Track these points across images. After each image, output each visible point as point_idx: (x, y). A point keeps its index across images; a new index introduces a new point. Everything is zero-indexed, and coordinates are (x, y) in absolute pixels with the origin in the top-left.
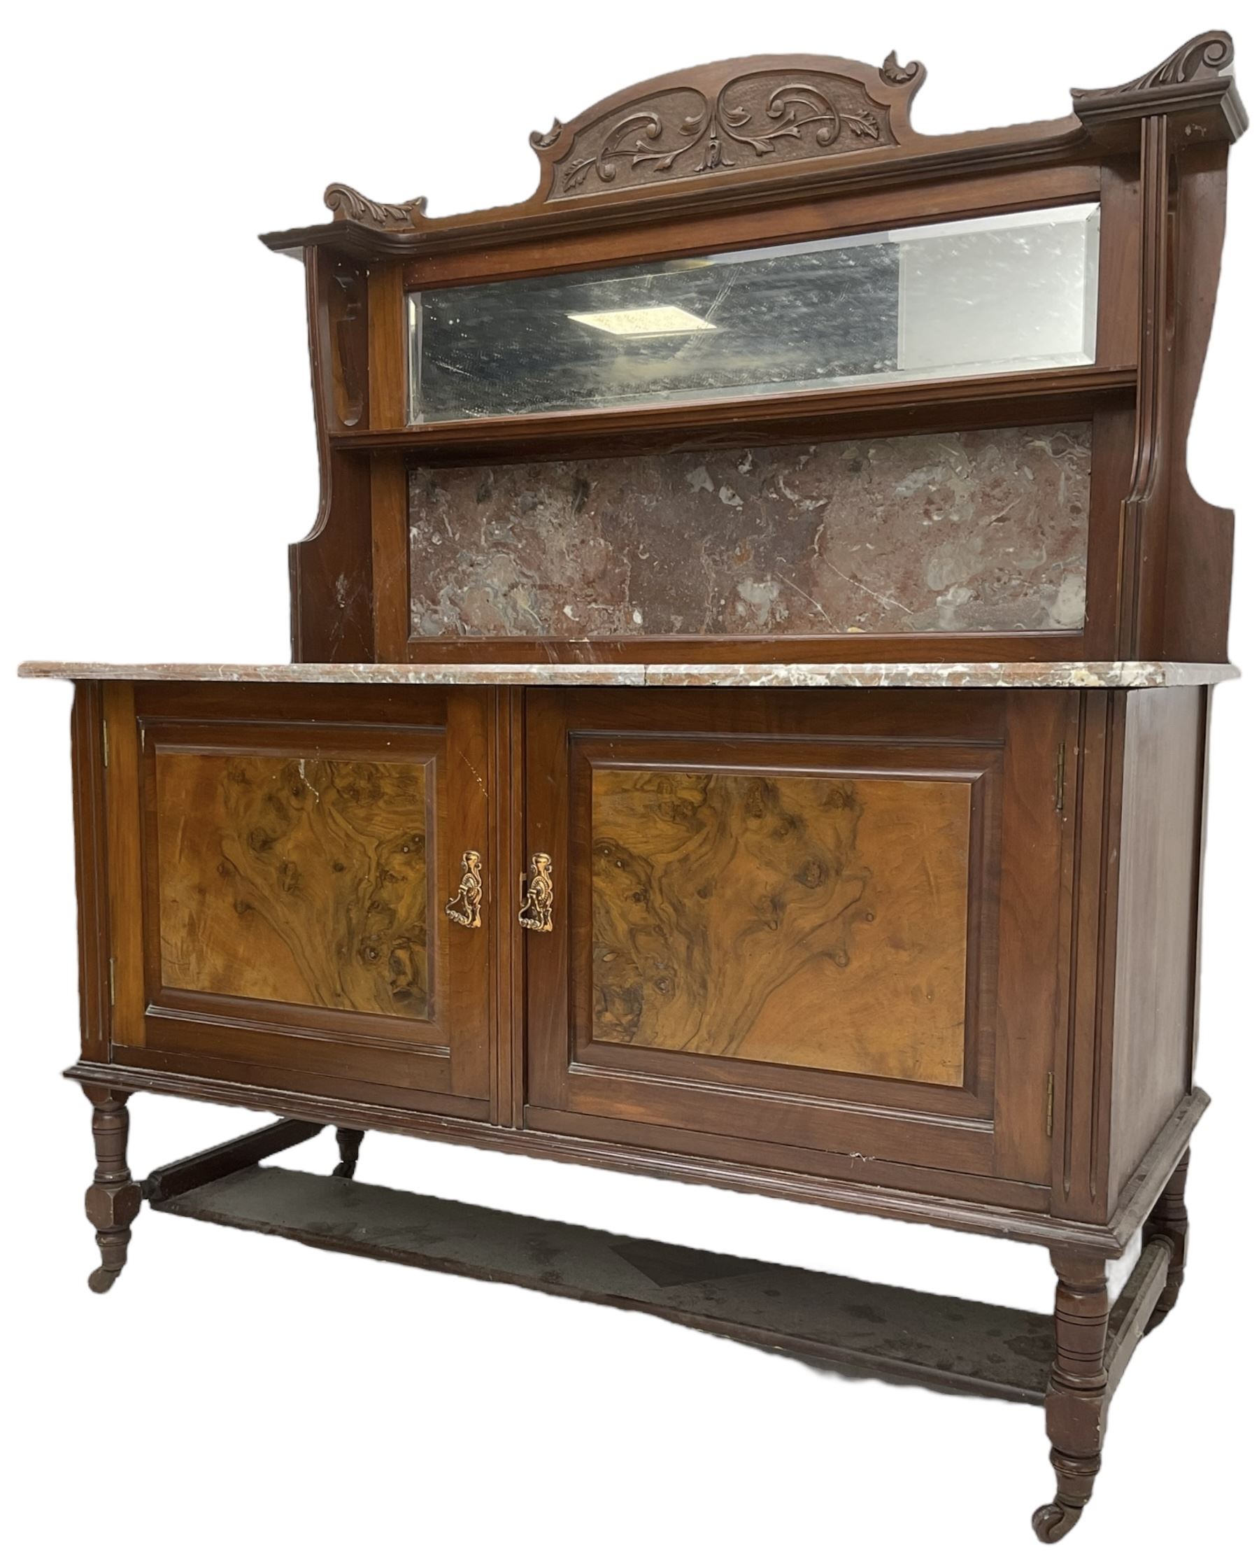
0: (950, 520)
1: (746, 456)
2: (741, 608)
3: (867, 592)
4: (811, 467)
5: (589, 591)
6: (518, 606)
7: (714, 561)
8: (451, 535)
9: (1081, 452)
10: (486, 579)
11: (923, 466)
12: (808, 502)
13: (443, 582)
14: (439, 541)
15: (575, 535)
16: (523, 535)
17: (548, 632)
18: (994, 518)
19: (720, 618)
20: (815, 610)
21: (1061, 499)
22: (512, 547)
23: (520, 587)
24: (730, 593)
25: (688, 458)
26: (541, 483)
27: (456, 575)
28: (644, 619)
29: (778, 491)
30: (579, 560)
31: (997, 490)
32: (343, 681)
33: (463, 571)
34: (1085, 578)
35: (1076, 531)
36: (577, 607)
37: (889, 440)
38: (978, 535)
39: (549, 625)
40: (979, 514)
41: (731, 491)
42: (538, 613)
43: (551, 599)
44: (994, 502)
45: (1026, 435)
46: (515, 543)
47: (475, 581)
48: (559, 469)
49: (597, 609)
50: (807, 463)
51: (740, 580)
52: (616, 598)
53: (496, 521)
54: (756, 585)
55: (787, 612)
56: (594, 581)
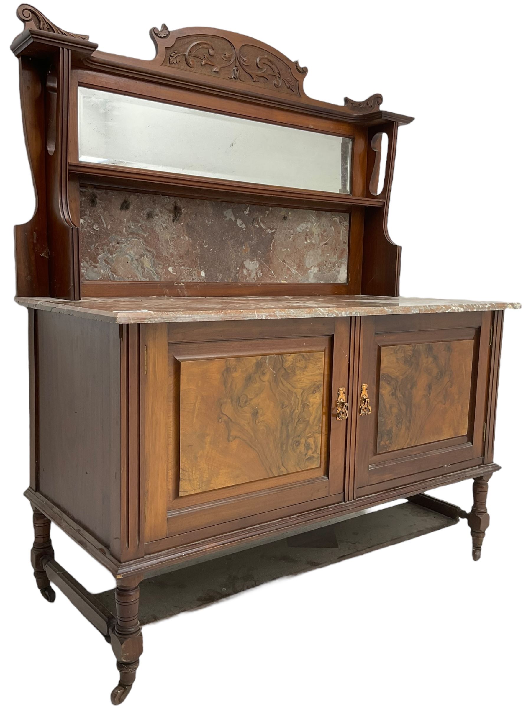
0: (312, 242)
1: (247, 207)
2: (245, 272)
3: (287, 267)
4: (270, 216)
5: (181, 261)
6: (145, 266)
7: (235, 251)
8: (105, 225)
9: (346, 223)
10: (127, 251)
11: (305, 221)
12: (269, 230)
13: (101, 251)
14: (97, 228)
15: (174, 233)
16: (147, 230)
17: (160, 279)
18: (324, 243)
19: (237, 275)
20: (271, 273)
21: (341, 238)
22: (141, 236)
23: (145, 256)
24: (241, 265)
25: (224, 204)
26: (157, 205)
27: (108, 247)
28: (205, 275)
29: (258, 224)
30: (176, 245)
31: (325, 233)
32: (315, 317)
33: (113, 246)
34: (346, 266)
35: (344, 250)
36: (175, 268)
37: (295, 210)
38: (320, 249)
39: (161, 276)
40: (321, 241)
41: (241, 221)
42: (155, 270)
43: (162, 263)
44: (324, 237)
45: (333, 215)
46: (143, 234)
47: (120, 252)
48: (167, 200)
49: (184, 269)
50: (268, 215)
51: (245, 260)
52: (193, 264)
53: (132, 221)
54: (250, 262)
55: (262, 274)
56: (183, 256)
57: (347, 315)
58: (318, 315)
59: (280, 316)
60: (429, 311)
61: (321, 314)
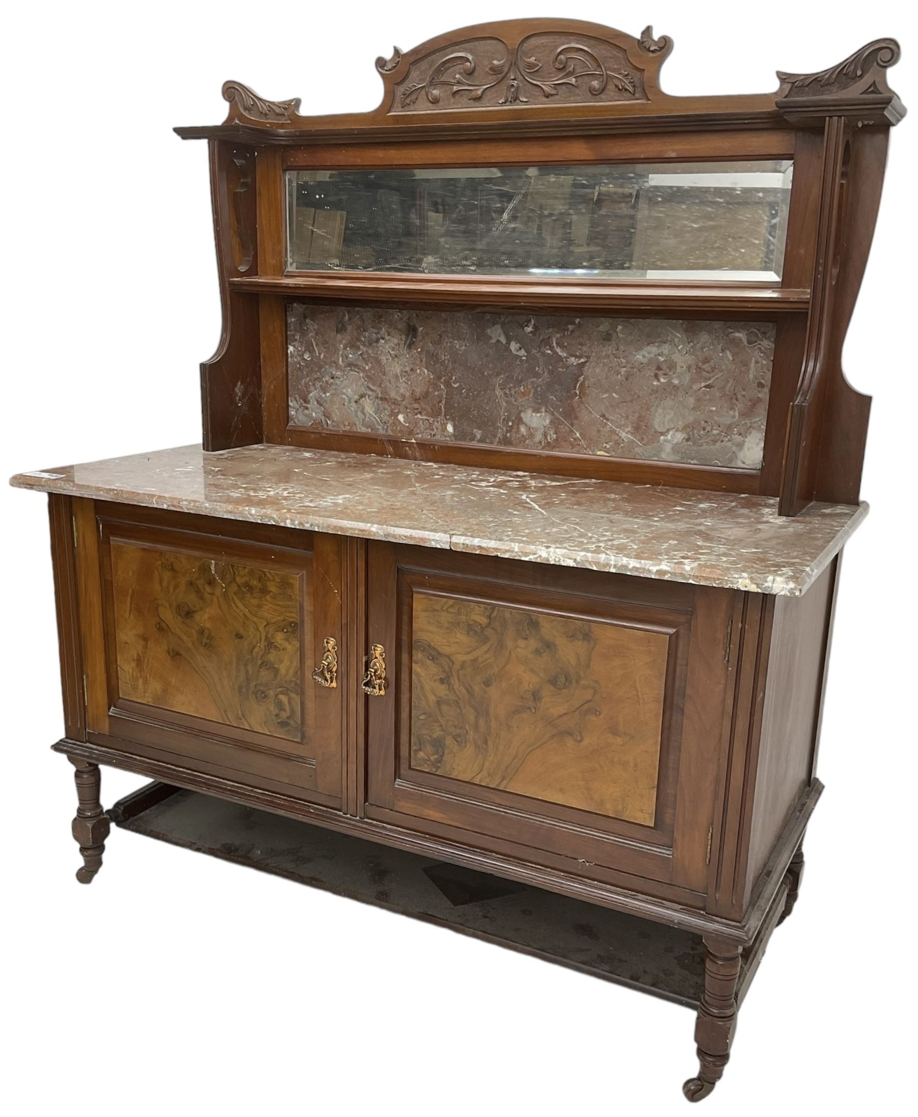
0: (672, 383)
1: (530, 320)
2: (523, 429)
3: (611, 427)
4: (577, 334)
5: (416, 406)
6: (365, 410)
7: (505, 394)
8: (318, 355)
9: (768, 344)
10: (343, 388)
11: (656, 342)
12: (573, 359)
13: (312, 388)
14: (308, 358)
15: (407, 364)
16: (369, 360)
17: (387, 431)
18: (703, 384)
19: (508, 435)
20: (575, 436)
21: (751, 376)
22: (362, 368)
23: (367, 397)
24: (516, 418)
25: (488, 317)
26: (383, 324)
27: (321, 383)
28: (454, 430)
29: (552, 348)
30: (409, 383)
31: (707, 365)
32: (241, 519)
33: (327, 382)
34: (764, 434)
35: (760, 400)
36: (407, 415)
37: (632, 320)
38: (691, 396)
39: (387, 426)
40: (693, 381)
41: (518, 345)
42: (380, 417)
43: (389, 408)
44: (704, 373)
45: (729, 327)
46: (364, 365)
47: (336, 389)
48: (396, 315)
49: (421, 419)
50: (572, 332)
51: (523, 409)
52: (435, 413)
53: (350, 347)
54: (534, 414)
55: (555, 435)
56: (419, 399)
57: (294, 525)
58: (244, 518)
59: (187, 509)
60: (476, 550)
61: (249, 516)
